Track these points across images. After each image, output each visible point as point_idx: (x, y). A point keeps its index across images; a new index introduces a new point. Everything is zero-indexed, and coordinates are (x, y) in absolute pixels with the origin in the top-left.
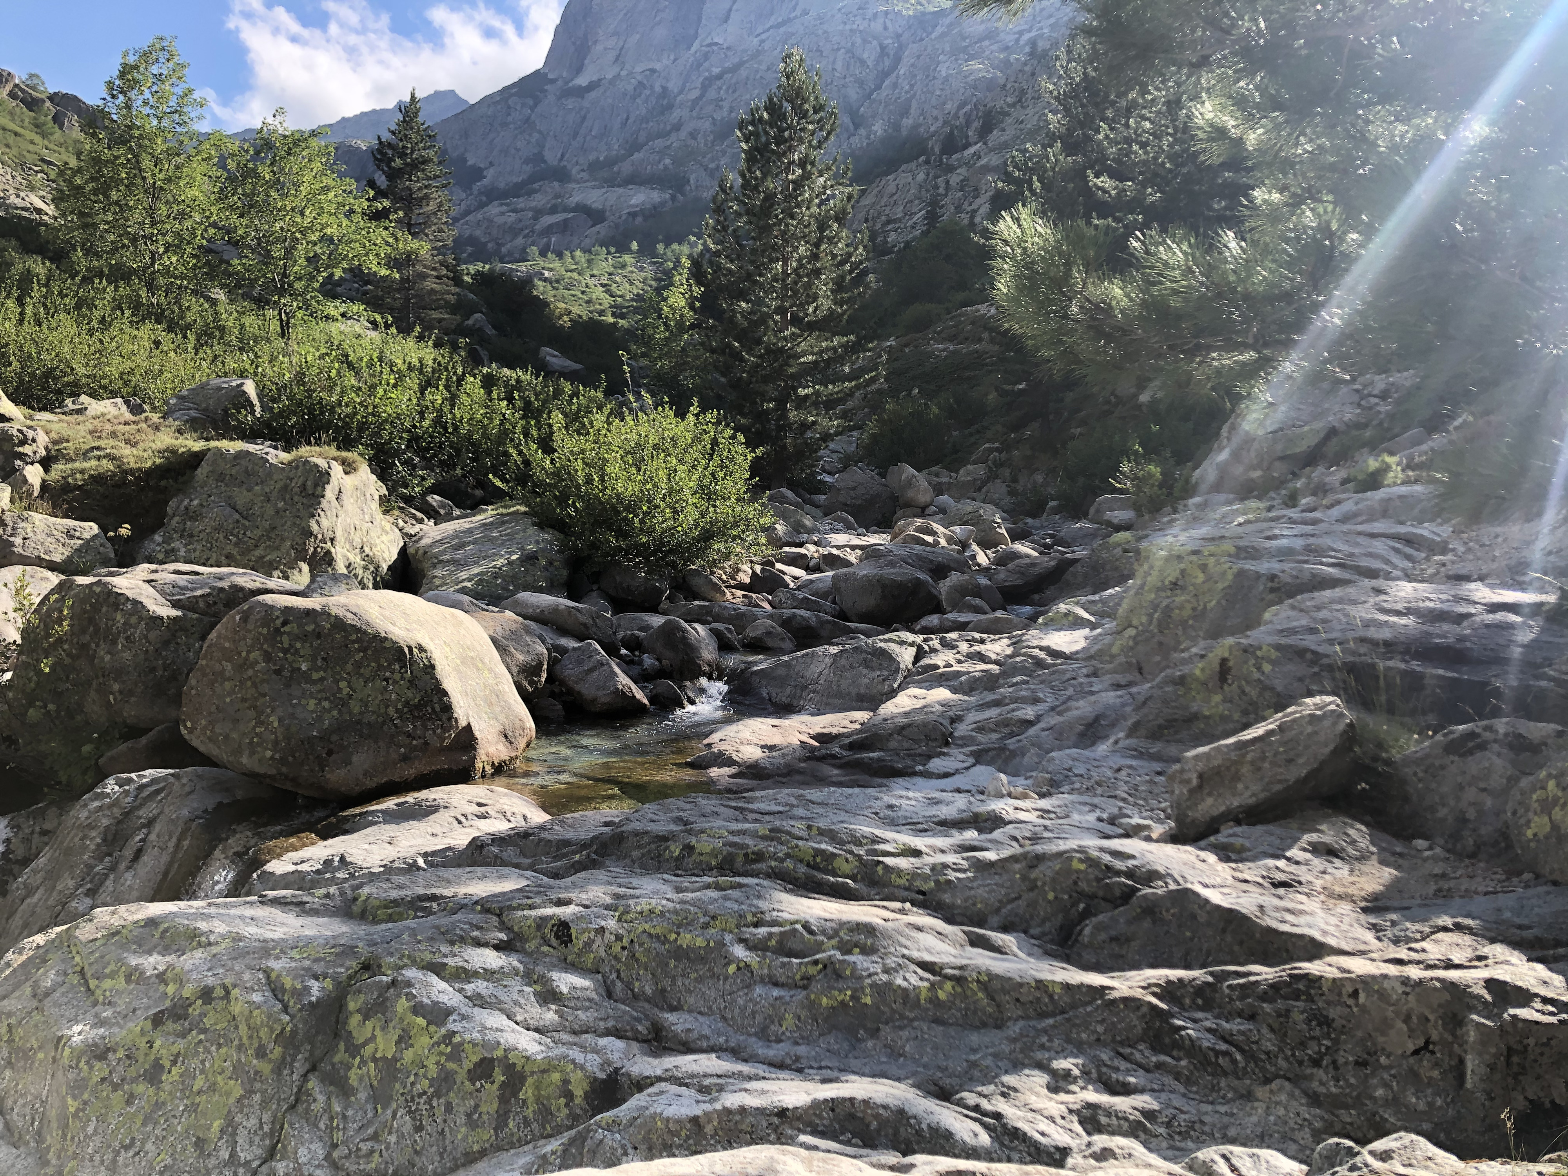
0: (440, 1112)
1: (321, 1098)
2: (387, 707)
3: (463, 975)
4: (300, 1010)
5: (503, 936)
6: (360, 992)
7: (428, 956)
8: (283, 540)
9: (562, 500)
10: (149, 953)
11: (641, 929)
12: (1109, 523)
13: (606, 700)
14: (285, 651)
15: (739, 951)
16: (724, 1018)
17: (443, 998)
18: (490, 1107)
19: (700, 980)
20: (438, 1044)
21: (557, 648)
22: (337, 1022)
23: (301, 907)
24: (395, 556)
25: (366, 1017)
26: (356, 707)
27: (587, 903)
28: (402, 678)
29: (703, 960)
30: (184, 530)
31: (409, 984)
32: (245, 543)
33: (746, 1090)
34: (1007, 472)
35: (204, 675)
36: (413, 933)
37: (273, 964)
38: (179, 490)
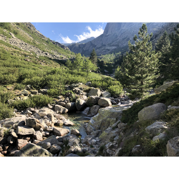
8: (96, 94)
13: (114, 103)
14: (102, 101)
21: (112, 100)
24: (101, 94)
28: (107, 102)
38: (90, 91)
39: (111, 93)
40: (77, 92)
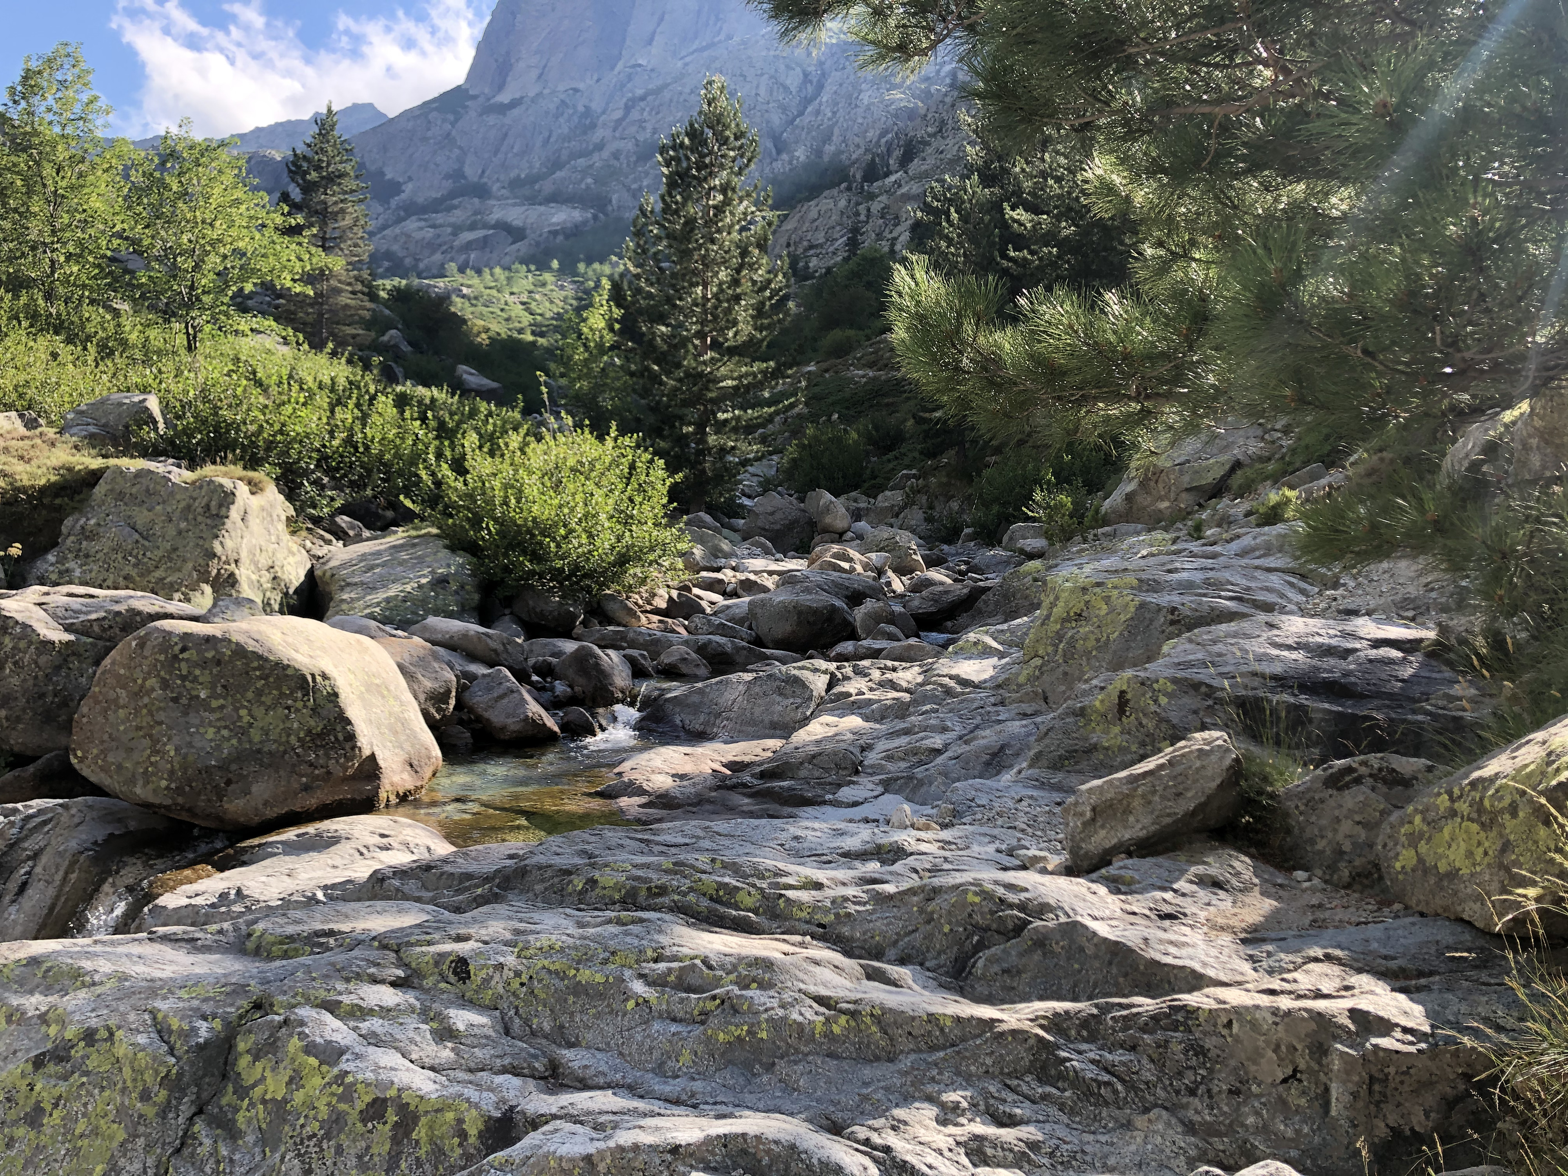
0: (330, 1154)
1: (207, 1142)
2: (289, 735)
3: (359, 1013)
4: (187, 1052)
5: (401, 973)
6: (250, 1032)
7: (322, 994)
8: (184, 561)
9: (476, 522)
10: (31, 992)
11: (540, 965)
12: (1022, 551)
13: (513, 727)
14: (183, 678)
15: (638, 987)
16: (621, 1054)
17: (337, 1037)
18: (382, 1147)
19: (598, 1016)
20: (330, 1084)
21: (466, 675)
22: (226, 1063)
23: (191, 943)
24: (302, 578)
25: (257, 1058)
26: (256, 735)
27: (487, 938)
28: (305, 706)
29: (602, 996)
30: (80, 550)
31: (302, 1023)
32: (145, 564)
33: (640, 1127)
34: (924, 499)
35: (97, 702)
36: (308, 970)
37: (159, 1004)
38: (75, 509)
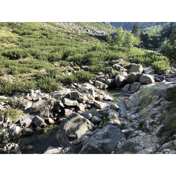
8: (137, 70)
13: (158, 80)
14: (144, 77)
21: (155, 78)
24: (143, 71)
28: (149, 79)
38: (131, 67)
39: (154, 69)
40: (117, 68)
